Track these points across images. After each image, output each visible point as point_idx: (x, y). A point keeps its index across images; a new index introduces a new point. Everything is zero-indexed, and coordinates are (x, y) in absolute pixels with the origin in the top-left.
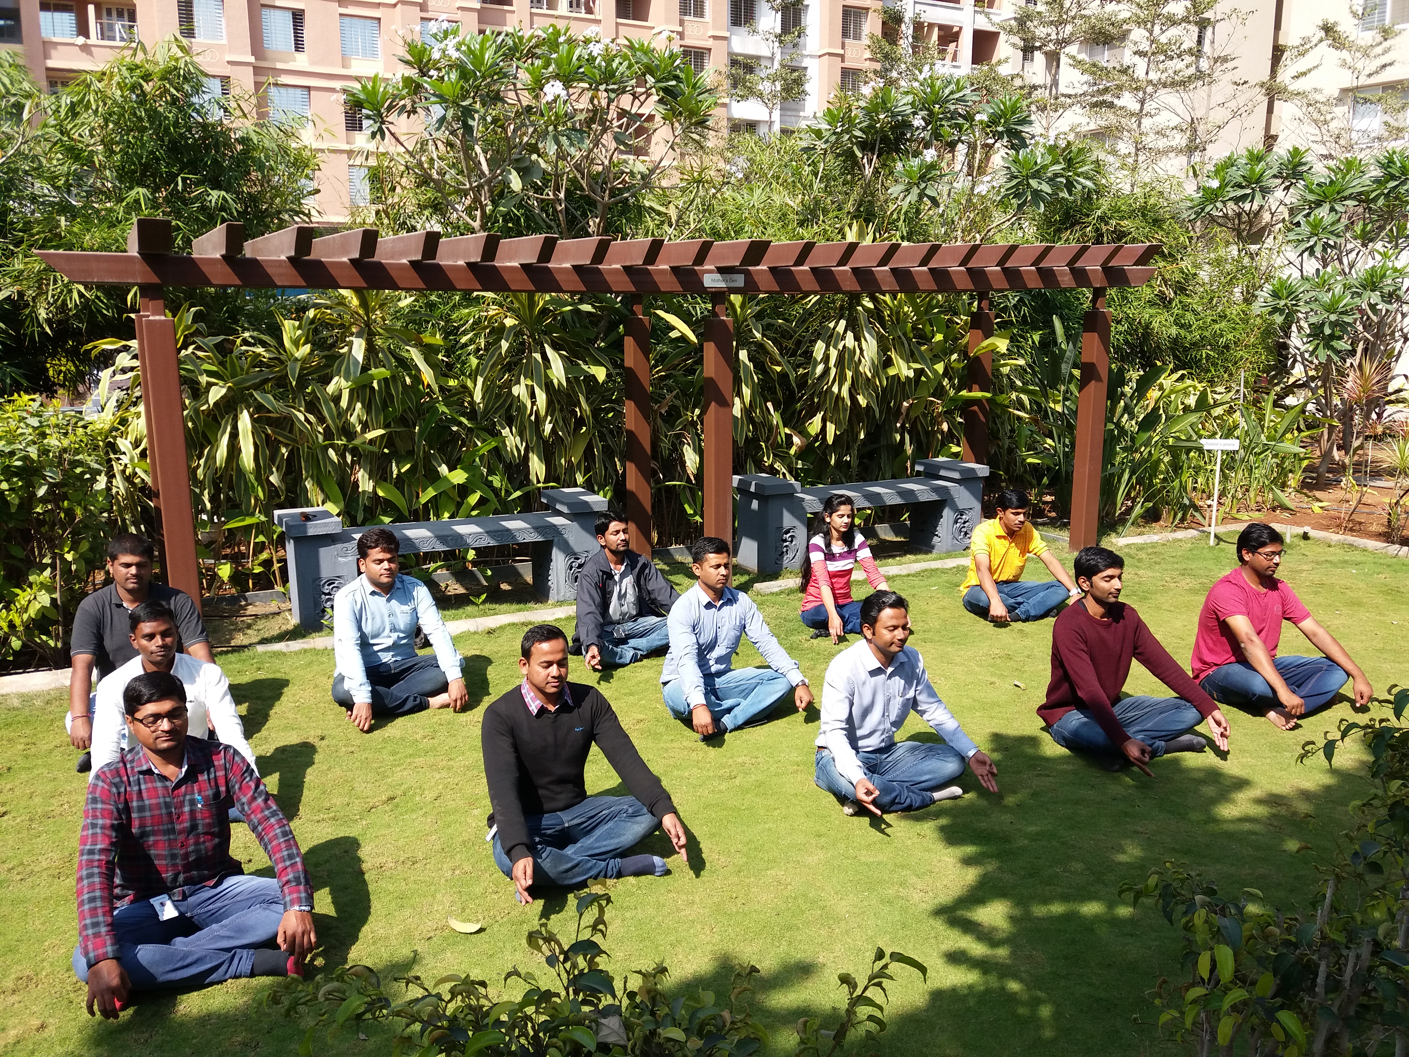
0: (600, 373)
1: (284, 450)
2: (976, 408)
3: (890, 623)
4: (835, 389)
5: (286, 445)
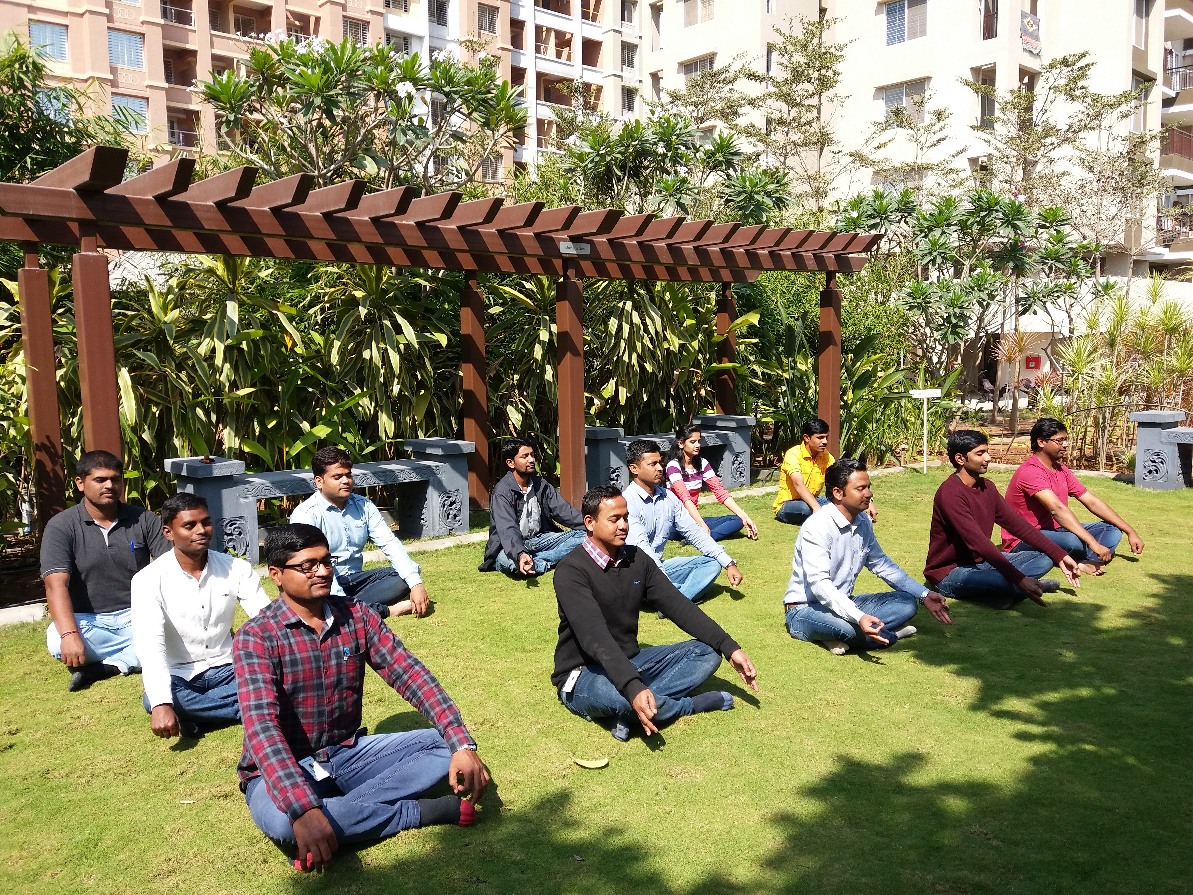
0: (443, 339)
1: (154, 409)
2: (726, 376)
3: (859, 484)
4: (626, 358)
5: (157, 404)
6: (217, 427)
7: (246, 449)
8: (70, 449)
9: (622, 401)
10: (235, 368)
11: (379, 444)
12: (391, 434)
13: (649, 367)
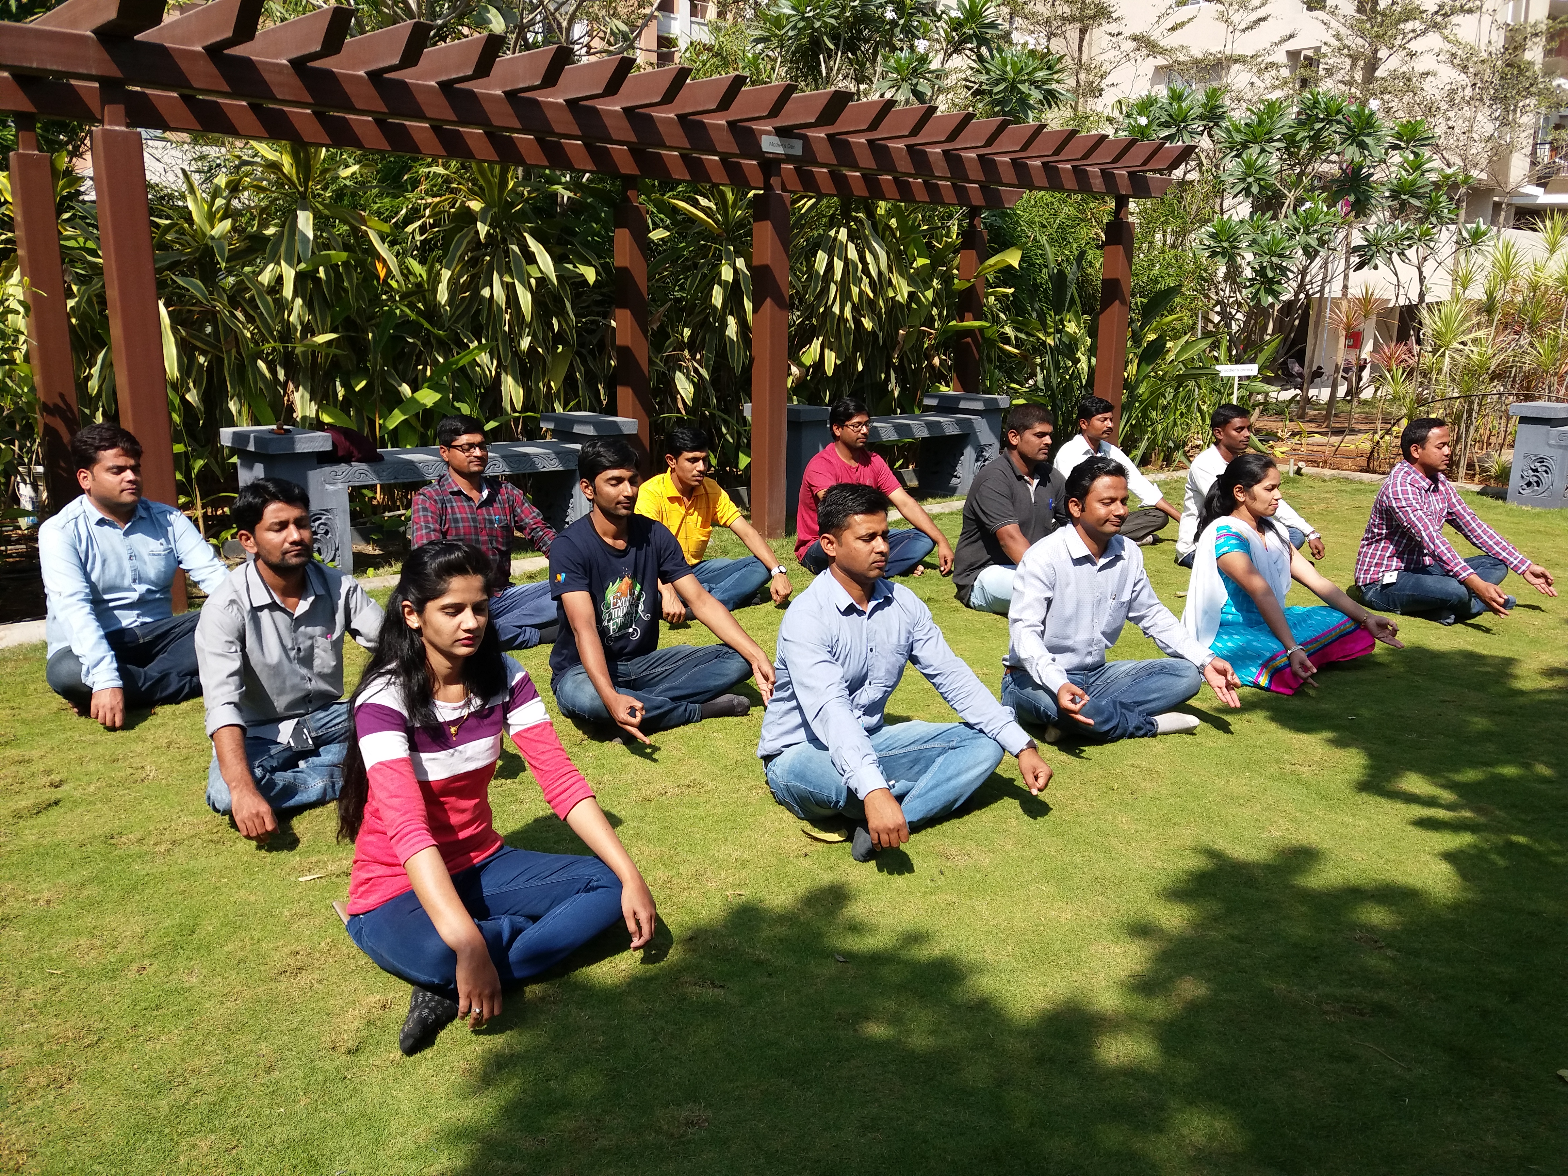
0: (590, 274)
1: (202, 359)
2: (969, 339)
3: (1105, 495)
4: (836, 309)
5: (204, 353)
6: (285, 386)
7: (326, 419)
8: (87, 411)
9: (829, 370)
10: (309, 305)
11: (504, 419)
12: (519, 406)
13: (867, 324)
